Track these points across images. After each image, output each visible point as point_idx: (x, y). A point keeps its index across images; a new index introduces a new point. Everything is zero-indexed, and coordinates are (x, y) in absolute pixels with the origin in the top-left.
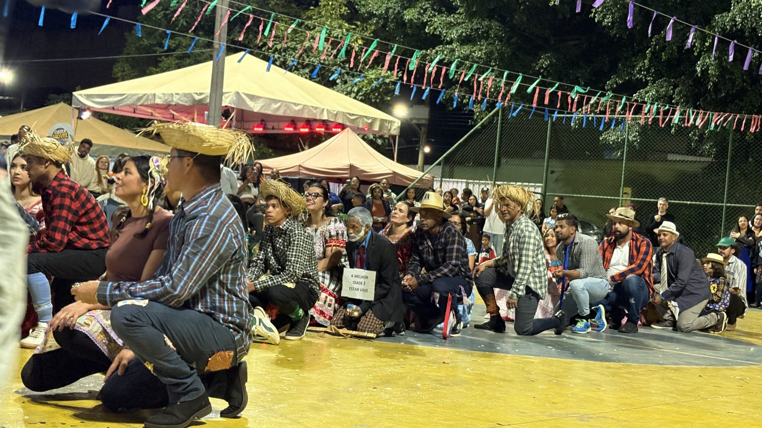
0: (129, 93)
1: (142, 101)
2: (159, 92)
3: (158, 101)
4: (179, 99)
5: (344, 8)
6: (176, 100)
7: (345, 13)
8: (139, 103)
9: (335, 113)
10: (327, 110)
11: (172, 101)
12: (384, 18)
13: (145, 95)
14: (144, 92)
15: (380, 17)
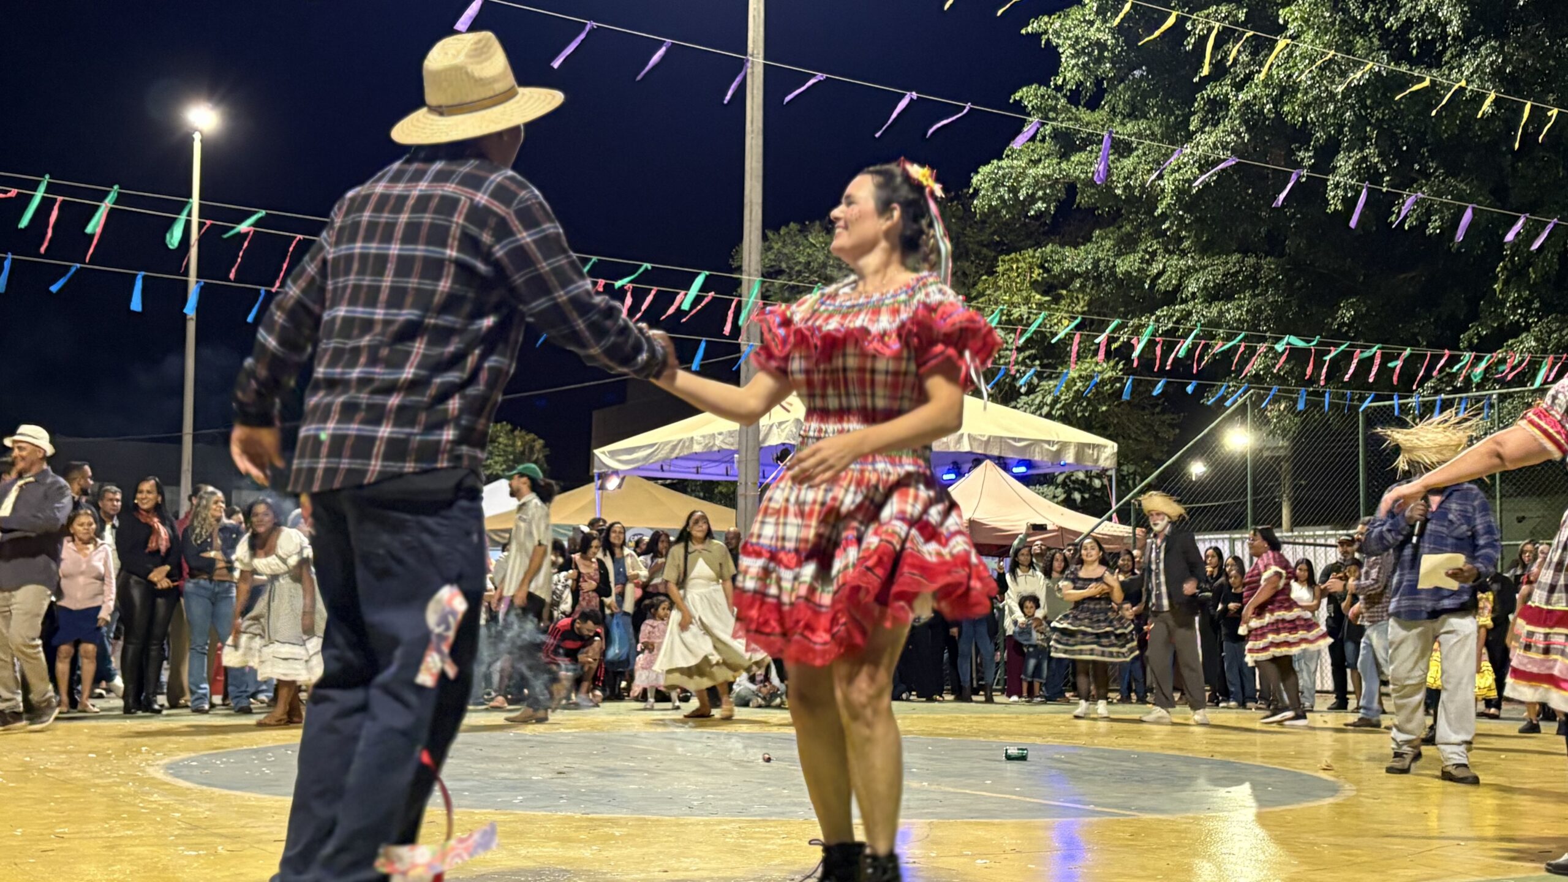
0: (660, 441)
1: (677, 451)
2: (697, 435)
3: (697, 448)
4: (723, 442)
5: (1037, 271)
6: (718, 442)
7: (1040, 279)
8: (674, 456)
9: (985, 439)
10: (969, 435)
11: (714, 444)
12: (1094, 278)
13: (680, 441)
14: (679, 437)
15: (1085, 276)
